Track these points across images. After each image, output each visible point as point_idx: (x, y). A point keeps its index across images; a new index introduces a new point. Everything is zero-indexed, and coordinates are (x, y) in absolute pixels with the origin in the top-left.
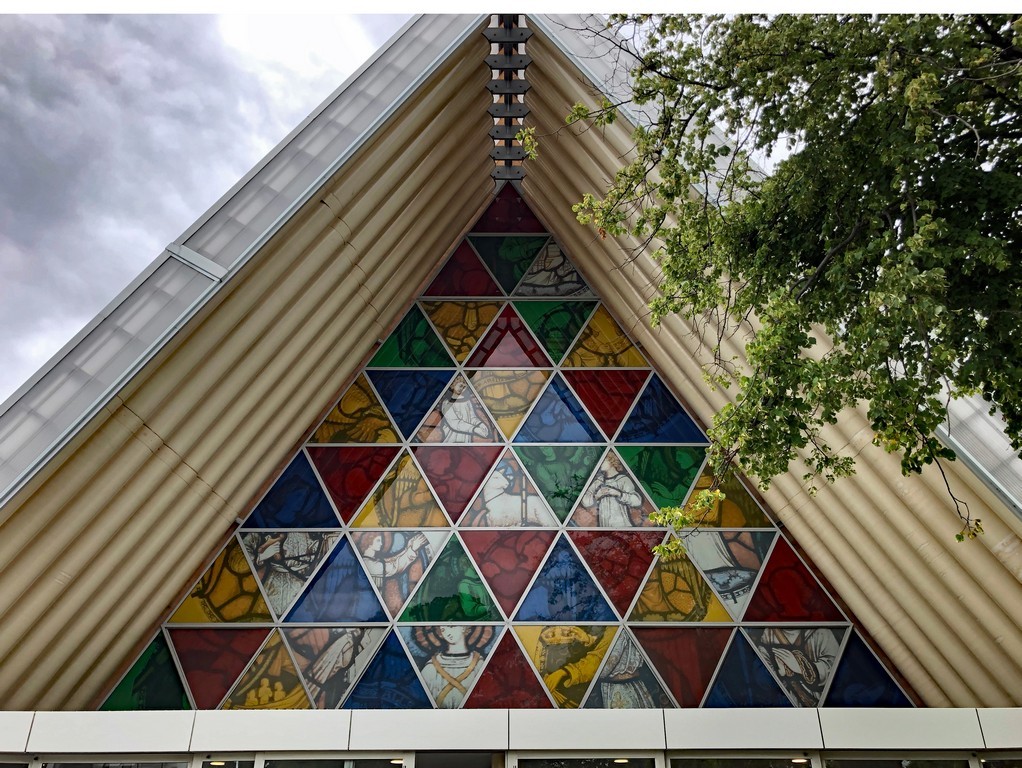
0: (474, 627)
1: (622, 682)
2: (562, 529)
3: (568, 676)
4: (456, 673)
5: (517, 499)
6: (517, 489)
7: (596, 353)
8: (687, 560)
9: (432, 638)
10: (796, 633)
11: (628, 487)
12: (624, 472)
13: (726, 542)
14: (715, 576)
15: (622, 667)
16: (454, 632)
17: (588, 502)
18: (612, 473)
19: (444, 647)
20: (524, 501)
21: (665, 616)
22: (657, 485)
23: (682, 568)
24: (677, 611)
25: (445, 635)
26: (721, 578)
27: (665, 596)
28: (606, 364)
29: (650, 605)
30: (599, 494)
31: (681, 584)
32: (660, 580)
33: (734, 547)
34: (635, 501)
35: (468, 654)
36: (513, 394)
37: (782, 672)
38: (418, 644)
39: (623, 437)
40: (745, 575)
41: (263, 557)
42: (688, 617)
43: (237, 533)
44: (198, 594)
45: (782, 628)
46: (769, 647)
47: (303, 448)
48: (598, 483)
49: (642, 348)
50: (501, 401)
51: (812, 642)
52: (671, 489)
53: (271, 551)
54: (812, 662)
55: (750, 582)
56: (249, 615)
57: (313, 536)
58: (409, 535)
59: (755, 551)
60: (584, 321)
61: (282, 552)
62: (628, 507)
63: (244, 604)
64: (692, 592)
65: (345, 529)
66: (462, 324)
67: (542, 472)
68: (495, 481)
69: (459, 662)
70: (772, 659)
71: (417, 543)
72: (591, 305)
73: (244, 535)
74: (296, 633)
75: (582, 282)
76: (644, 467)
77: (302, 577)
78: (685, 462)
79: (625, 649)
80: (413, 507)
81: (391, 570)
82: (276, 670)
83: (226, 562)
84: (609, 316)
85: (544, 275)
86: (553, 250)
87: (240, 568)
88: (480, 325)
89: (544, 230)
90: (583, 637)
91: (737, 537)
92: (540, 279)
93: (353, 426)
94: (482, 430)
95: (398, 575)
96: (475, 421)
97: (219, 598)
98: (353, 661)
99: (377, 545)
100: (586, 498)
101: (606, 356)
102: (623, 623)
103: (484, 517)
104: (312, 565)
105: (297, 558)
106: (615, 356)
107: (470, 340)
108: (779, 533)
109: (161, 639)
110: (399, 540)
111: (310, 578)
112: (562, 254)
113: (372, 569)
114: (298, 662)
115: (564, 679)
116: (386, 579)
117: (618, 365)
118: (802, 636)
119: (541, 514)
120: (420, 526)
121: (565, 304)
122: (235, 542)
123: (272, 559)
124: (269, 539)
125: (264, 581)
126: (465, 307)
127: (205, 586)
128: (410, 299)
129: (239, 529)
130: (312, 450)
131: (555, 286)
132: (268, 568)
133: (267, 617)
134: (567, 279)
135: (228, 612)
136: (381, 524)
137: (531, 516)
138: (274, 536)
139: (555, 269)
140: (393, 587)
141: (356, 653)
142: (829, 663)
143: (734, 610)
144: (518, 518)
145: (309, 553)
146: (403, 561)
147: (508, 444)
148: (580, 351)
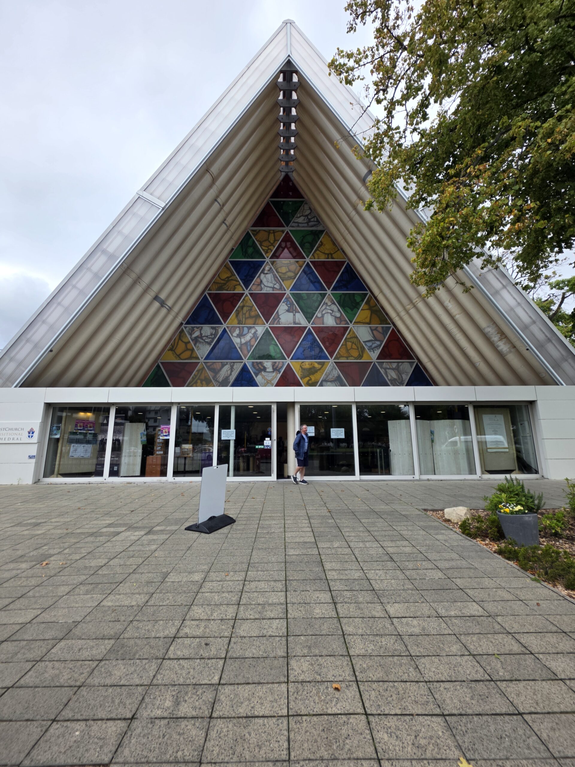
0: (275, 362)
1: (331, 381)
2: (309, 326)
3: (310, 379)
4: (269, 378)
5: (291, 314)
6: (291, 310)
7: (324, 253)
8: (357, 337)
9: (260, 366)
10: (396, 364)
11: (335, 309)
12: (334, 303)
13: (372, 330)
14: (367, 343)
15: (331, 376)
16: (268, 364)
17: (320, 315)
18: (329, 303)
19: (265, 369)
20: (294, 315)
21: (347, 358)
22: (347, 309)
23: (355, 340)
24: (352, 356)
25: (265, 365)
26: (369, 344)
27: (348, 351)
28: (328, 258)
29: (342, 354)
30: (324, 312)
31: (354, 346)
32: (346, 345)
33: (375, 332)
34: (338, 315)
35: (273, 372)
36: (290, 271)
37: (390, 378)
38: (255, 368)
39: (334, 289)
40: (378, 343)
41: (194, 336)
42: (356, 358)
43: (183, 327)
44: (171, 350)
45: (391, 362)
46: (385, 369)
47: (206, 293)
48: (324, 307)
49: (343, 251)
50: (285, 274)
51: (401, 367)
52: (352, 310)
53: (197, 334)
54: (401, 374)
55: (380, 345)
56: (191, 358)
57: (212, 328)
58: (249, 328)
59: (383, 334)
60: (319, 239)
61: (201, 334)
62: (336, 317)
63: (188, 353)
64: (358, 349)
65: (225, 326)
66: (267, 240)
67: (301, 303)
68: (282, 307)
69: (270, 374)
70: (386, 373)
71: (253, 331)
72: (322, 232)
73: (185, 327)
74: (209, 364)
75: (319, 221)
76: (342, 301)
77: (209, 344)
78: (358, 299)
79: (332, 370)
80: (251, 317)
81: (243, 341)
82: (202, 377)
83: (180, 338)
84: (329, 237)
85: (302, 218)
86: (306, 207)
87: (185, 340)
88: (275, 240)
89: (303, 197)
90: (316, 365)
91: (376, 329)
92: (301, 220)
93: (225, 284)
94: (277, 286)
95: (246, 343)
96: (274, 282)
97: (178, 351)
98: (231, 374)
99: (237, 331)
100: (318, 314)
101: (328, 254)
102: (331, 361)
103: (279, 321)
104: (213, 339)
105: (207, 336)
106: (331, 254)
107: (271, 247)
108: (393, 327)
109: (158, 366)
110: (246, 330)
111: (213, 344)
112: (310, 209)
113: (236, 341)
114: (210, 374)
115: (309, 380)
116: (241, 345)
117: (332, 258)
118: (398, 365)
119: (301, 319)
120: (254, 324)
121: (312, 231)
122: (183, 330)
123: (197, 337)
124: (195, 329)
125: (195, 345)
126: (269, 232)
127: (173, 347)
128: (246, 229)
129: (183, 325)
130: (209, 294)
131: (307, 223)
132: (196, 340)
133: (197, 358)
134: (312, 220)
135: (182, 356)
136: (239, 323)
137: (297, 321)
138: (198, 328)
139: (307, 216)
140: (244, 347)
141: (232, 371)
142: (407, 375)
143: (373, 356)
144: (292, 321)
145: (211, 334)
146: (248, 337)
147: (288, 292)
148: (318, 252)
